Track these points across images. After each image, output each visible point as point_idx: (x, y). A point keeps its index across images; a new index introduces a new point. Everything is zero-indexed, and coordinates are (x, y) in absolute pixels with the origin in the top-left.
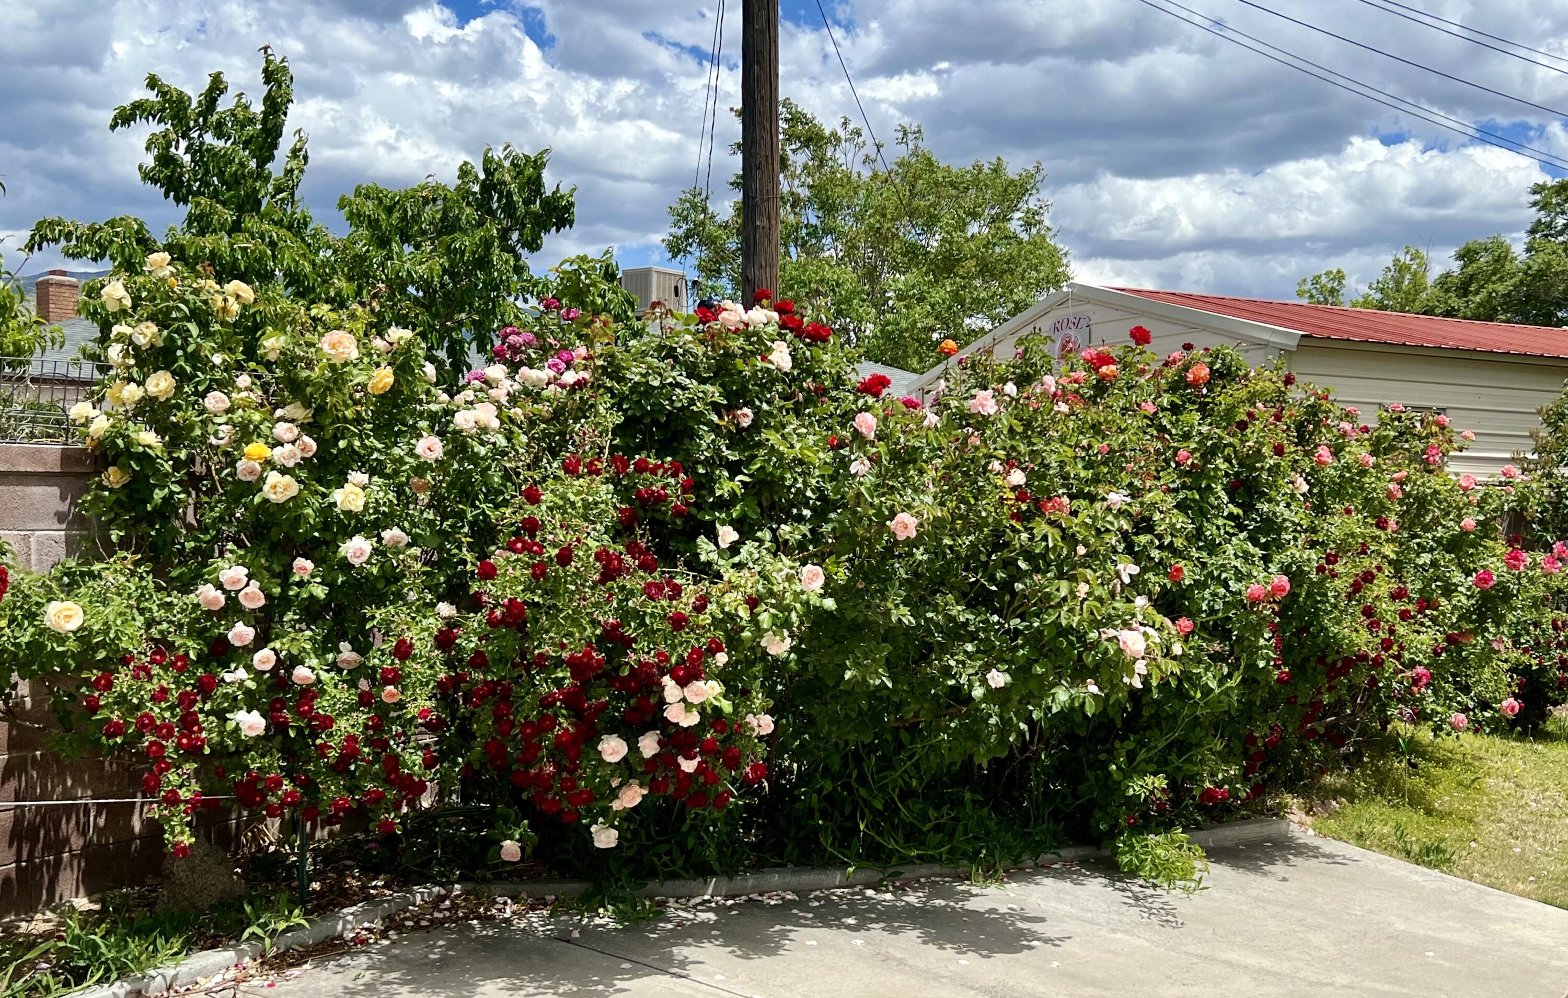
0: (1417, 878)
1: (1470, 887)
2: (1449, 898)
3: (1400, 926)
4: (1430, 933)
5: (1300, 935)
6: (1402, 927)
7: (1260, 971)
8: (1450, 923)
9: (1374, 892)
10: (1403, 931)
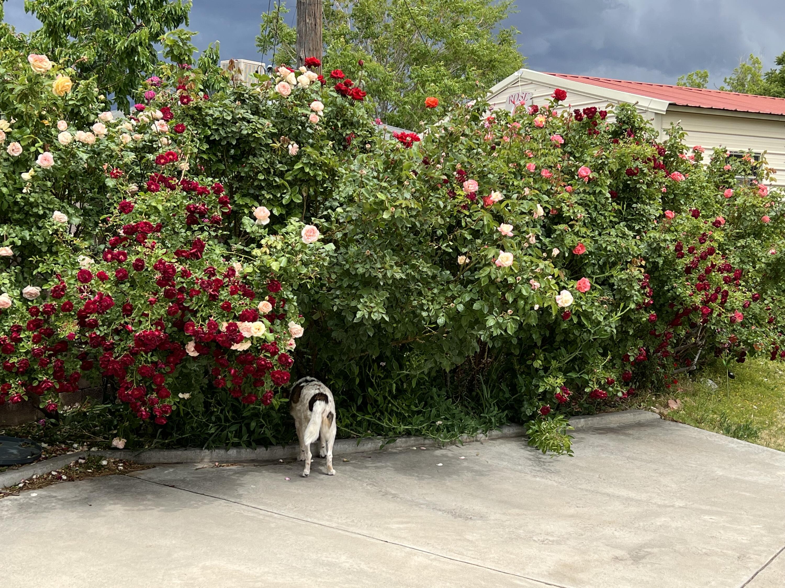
0: (733, 445)
1: (767, 451)
2: (752, 457)
3: (720, 472)
4: (738, 477)
5: (655, 478)
6: (721, 474)
7: (628, 499)
8: (752, 471)
9: (704, 453)
10: (721, 476)
